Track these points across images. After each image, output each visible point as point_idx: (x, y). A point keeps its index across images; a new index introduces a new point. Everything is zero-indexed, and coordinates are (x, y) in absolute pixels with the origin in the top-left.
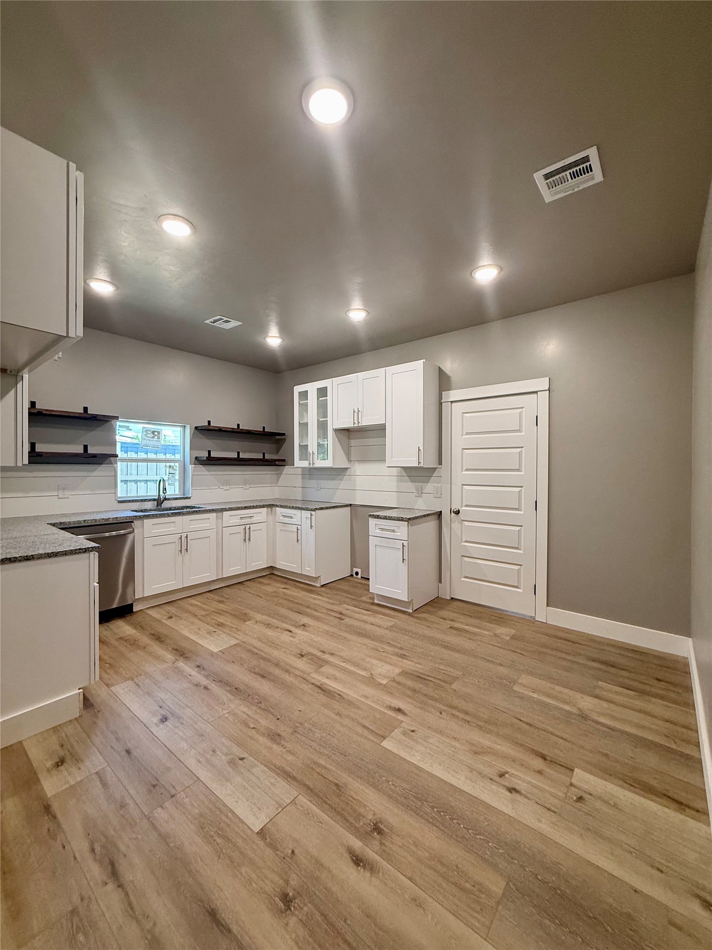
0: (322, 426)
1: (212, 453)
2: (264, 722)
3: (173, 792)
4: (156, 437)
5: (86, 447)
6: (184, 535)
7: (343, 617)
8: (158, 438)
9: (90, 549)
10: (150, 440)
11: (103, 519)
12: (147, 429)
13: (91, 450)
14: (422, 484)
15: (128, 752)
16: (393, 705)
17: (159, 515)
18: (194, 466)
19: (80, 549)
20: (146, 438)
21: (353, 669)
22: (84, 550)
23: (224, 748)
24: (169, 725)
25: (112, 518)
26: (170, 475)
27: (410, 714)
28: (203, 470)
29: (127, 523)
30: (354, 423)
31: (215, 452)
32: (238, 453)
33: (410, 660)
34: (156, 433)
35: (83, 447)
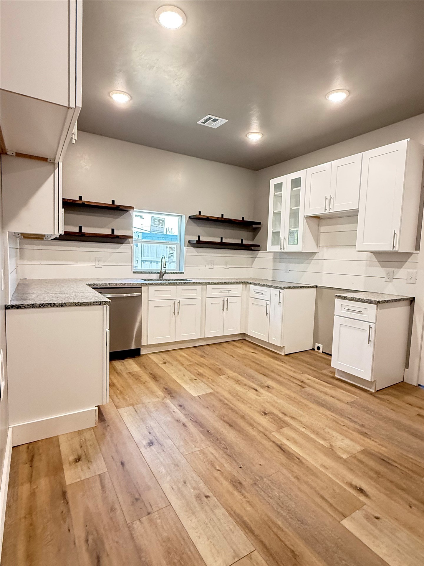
0: (294, 214)
1: (201, 237)
2: (228, 467)
3: (150, 510)
4: (161, 224)
5: (113, 230)
6: (177, 301)
7: (304, 385)
8: (162, 225)
9: (104, 303)
10: (156, 227)
11: (121, 284)
12: (154, 218)
13: (116, 233)
14: (393, 269)
15: (122, 464)
16: (354, 483)
17: (159, 284)
18: (187, 248)
19: (96, 302)
20: (154, 225)
21: (312, 436)
22: (99, 303)
23: (193, 482)
24: (154, 449)
25: (128, 284)
26: (170, 254)
27: (374, 499)
28: (194, 251)
29: (138, 288)
30: (326, 209)
32: (222, 238)
33: (373, 440)
34: (161, 221)
35: (111, 230)
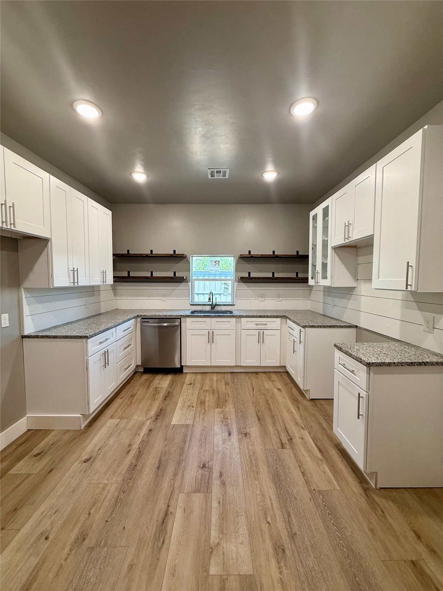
0: (325, 244)
1: (251, 274)
4: (217, 264)
5: (175, 273)
6: (211, 332)
8: (219, 265)
9: (83, 337)
10: (213, 267)
11: (164, 315)
12: (211, 260)
13: (177, 275)
18: (237, 283)
19: (78, 336)
20: (211, 266)
22: (80, 337)
25: (169, 315)
26: (225, 289)
28: (244, 286)
30: (345, 239)
31: (254, 273)
32: (273, 273)
34: (217, 262)
35: (173, 273)
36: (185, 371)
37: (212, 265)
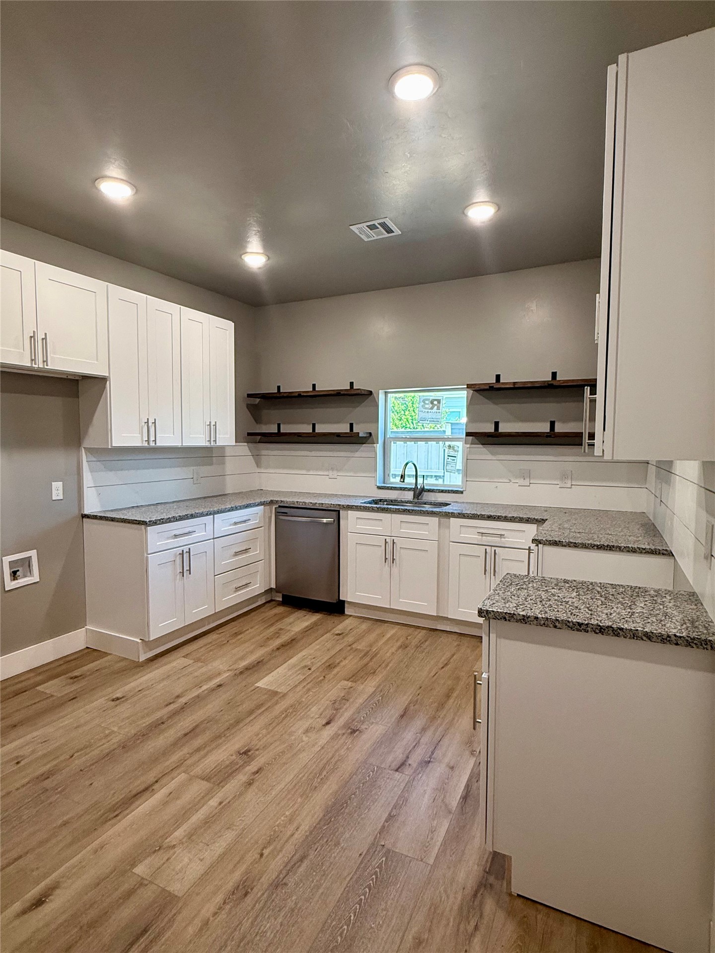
1: (500, 425)
4: (436, 407)
5: (352, 426)
10: (428, 412)
12: (425, 398)
13: (357, 430)
18: (469, 446)
20: (424, 410)
26: (450, 457)
28: (483, 452)
31: (508, 424)
32: (552, 424)
34: (435, 403)
35: (349, 425)
36: (348, 611)
37: (426, 408)
